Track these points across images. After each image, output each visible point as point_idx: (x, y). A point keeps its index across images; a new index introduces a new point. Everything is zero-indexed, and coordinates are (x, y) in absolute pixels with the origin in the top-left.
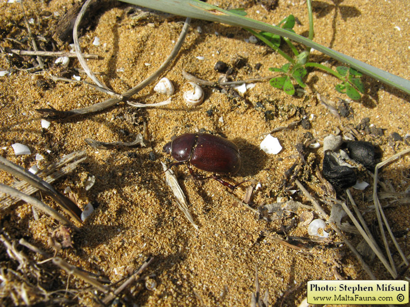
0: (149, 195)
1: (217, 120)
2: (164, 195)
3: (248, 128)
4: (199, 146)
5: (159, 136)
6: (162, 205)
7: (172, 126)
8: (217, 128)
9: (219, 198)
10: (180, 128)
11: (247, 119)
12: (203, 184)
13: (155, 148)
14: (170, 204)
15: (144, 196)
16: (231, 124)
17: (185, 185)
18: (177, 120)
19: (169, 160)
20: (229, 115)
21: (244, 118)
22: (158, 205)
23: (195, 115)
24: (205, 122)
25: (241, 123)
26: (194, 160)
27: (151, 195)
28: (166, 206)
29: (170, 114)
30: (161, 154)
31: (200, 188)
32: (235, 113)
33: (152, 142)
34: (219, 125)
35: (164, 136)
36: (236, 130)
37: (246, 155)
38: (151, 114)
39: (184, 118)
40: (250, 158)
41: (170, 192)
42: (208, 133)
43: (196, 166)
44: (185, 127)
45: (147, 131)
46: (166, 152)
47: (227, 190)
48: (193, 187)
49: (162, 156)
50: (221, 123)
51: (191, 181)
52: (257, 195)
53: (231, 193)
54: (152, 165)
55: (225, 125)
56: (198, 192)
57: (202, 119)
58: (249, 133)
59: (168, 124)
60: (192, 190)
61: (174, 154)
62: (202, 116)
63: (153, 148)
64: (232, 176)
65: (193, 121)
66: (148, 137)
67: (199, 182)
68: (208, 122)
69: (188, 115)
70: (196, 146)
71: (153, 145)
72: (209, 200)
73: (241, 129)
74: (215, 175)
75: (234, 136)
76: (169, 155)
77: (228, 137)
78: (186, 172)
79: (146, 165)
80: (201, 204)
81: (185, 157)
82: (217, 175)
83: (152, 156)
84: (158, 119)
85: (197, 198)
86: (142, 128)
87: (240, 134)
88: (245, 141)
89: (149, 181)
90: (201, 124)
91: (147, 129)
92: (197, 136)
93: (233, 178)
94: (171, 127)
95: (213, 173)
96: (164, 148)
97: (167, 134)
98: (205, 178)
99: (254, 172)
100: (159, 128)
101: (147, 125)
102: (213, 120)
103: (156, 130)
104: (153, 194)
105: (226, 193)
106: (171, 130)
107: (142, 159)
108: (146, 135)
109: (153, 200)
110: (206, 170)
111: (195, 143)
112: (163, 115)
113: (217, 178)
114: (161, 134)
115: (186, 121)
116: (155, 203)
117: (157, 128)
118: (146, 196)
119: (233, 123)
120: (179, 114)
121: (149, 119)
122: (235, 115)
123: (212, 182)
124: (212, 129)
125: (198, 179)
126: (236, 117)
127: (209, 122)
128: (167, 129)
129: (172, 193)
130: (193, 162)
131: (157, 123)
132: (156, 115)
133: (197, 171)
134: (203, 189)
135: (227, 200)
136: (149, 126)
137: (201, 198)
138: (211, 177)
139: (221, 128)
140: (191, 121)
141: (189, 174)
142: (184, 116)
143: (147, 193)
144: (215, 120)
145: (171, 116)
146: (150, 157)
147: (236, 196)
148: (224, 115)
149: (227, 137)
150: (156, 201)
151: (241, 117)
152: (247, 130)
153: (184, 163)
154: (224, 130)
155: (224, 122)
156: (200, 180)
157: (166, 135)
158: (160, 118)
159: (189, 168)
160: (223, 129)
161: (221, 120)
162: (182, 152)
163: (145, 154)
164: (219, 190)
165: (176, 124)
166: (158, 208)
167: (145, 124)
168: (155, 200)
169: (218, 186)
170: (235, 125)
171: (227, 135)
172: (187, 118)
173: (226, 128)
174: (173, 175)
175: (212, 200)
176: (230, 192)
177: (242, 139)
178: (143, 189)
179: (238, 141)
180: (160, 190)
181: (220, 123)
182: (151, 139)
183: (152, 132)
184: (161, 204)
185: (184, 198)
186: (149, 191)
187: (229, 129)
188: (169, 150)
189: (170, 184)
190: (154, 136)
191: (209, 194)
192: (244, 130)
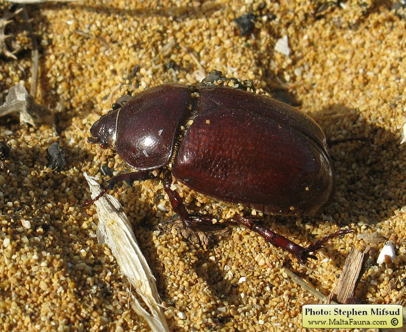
0: (44, 264)
1: (270, 48)
2: (88, 268)
3: (370, 75)
4: (198, 123)
5: (81, 95)
6: (81, 297)
7: (124, 64)
8: (267, 74)
9: (262, 288)
10: (150, 72)
11: (367, 45)
12: (214, 243)
13: (67, 134)
14: (106, 295)
15: (29, 268)
16: (315, 60)
17: (157, 243)
18: (138, 46)
19: (109, 171)
20: (309, 33)
21: (357, 40)
22: (70, 296)
23: (196, 32)
24: (229, 54)
25: (348, 57)
26: (186, 167)
27: (50, 265)
28: (95, 301)
29: (117, 26)
30: (86, 151)
31: (202, 257)
32: (329, 27)
33: (58, 114)
34: (274, 66)
35: (98, 98)
36: (332, 80)
37: (357, 161)
38: (55, 27)
39: (163, 38)
40: (368, 169)
41: (108, 262)
42: (231, 84)
43: (191, 185)
44: (165, 69)
45: (43, 79)
46: (99, 141)
47: (287, 264)
48: (180, 250)
49: (88, 157)
50: (283, 57)
51: (174, 232)
52: (380, 282)
53: (302, 275)
54: (57, 185)
55: (294, 63)
56: (197, 267)
57: (221, 43)
58: (373, 91)
59: (109, 58)
60: (177, 259)
61: (126, 149)
62: (220, 33)
63: (60, 131)
64: (304, 223)
65: (190, 50)
66: (45, 98)
67: (201, 236)
68: (239, 55)
69: (174, 32)
70: (191, 122)
71: (62, 122)
72: (230, 293)
73: (347, 79)
74: (247, 214)
75: (325, 99)
76: (108, 151)
77: (305, 103)
78: (161, 206)
79: (38, 183)
80: (203, 299)
81: (155, 157)
82: (254, 213)
83: (56, 156)
84: (77, 42)
85: (191, 284)
86: (27, 69)
87: (342, 95)
88: (355, 116)
89: (46, 228)
90: (217, 60)
91: (44, 72)
92: (197, 95)
93: (308, 227)
94: (118, 66)
95: (241, 208)
96: (94, 130)
97: (107, 91)
98: (220, 226)
99: (378, 212)
100: (81, 69)
101: (42, 60)
102: (256, 47)
103: (73, 76)
104: (56, 265)
105: (284, 273)
106: (119, 78)
107: (26, 163)
108: (39, 92)
109: (55, 282)
110: (220, 197)
111: (188, 116)
112: (94, 28)
113: (256, 224)
114: (88, 89)
115: (167, 48)
116: (61, 290)
117: (75, 70)
118: (34, 269)
119: (321, 57)
120: (145, 27)
121: (50, 41)
122: (327, 33)
123: (241, 238)
124: (251, 75)
125: (196, 227)
126: (331, 38)
127: (243, 53)
128: (108, 73)
129: (115, 265)
130: (182, 173)
131: (75, 55)
132: (72, 29)
133: (194, 200)
134: (212, 258)
135: (285, 297)
136: (48, 64)
137: (202, 285)
138: (236, 222)
139: (281, 74)
140: (184, 49)
141: (171, 213)
142: (161, 33)
143: (39, 260)
144: (263, 49)
145: (120, 32)
146: (49, 158)
147: (315, 283)
148: (291, 30)
149: (300, 104)
150: (64, 285)
151: (349, 40)
152: (366, 82)
153: (155, 174)
154: (294, 79)
155: (292, 53)
156: (204, 231)
157: (103, 94)
158: (84, 39)
159: (168, 190)
160: (287, 77)
161: (281, 47)
162: (148, 142)
163: (33, 149)
164: (261, 262)
165: (134, 57)
166: (71, 305)
167: (35, 56)
168: (60, 282)
169: (261, 251)
170: (329, 63)
171: (300, 97)
172: (170, 40)
173: (297, 72)
174: (119, 211)
175: (238, 293)
176: (297, 273)
177: (348, 110)
178: (26, 248)
179: (332, 114)
180: (79, 254)
181: (278, 56)
182: (54, 106)
183: (57, 84)
184: (78, 295)
185: (150, 281)
186: (44, 253)
187: (308, 78)
188: (109, 135)
189: (110, 241)
190: (66, 95)
191: (229, 275)
192: (356, 83)
